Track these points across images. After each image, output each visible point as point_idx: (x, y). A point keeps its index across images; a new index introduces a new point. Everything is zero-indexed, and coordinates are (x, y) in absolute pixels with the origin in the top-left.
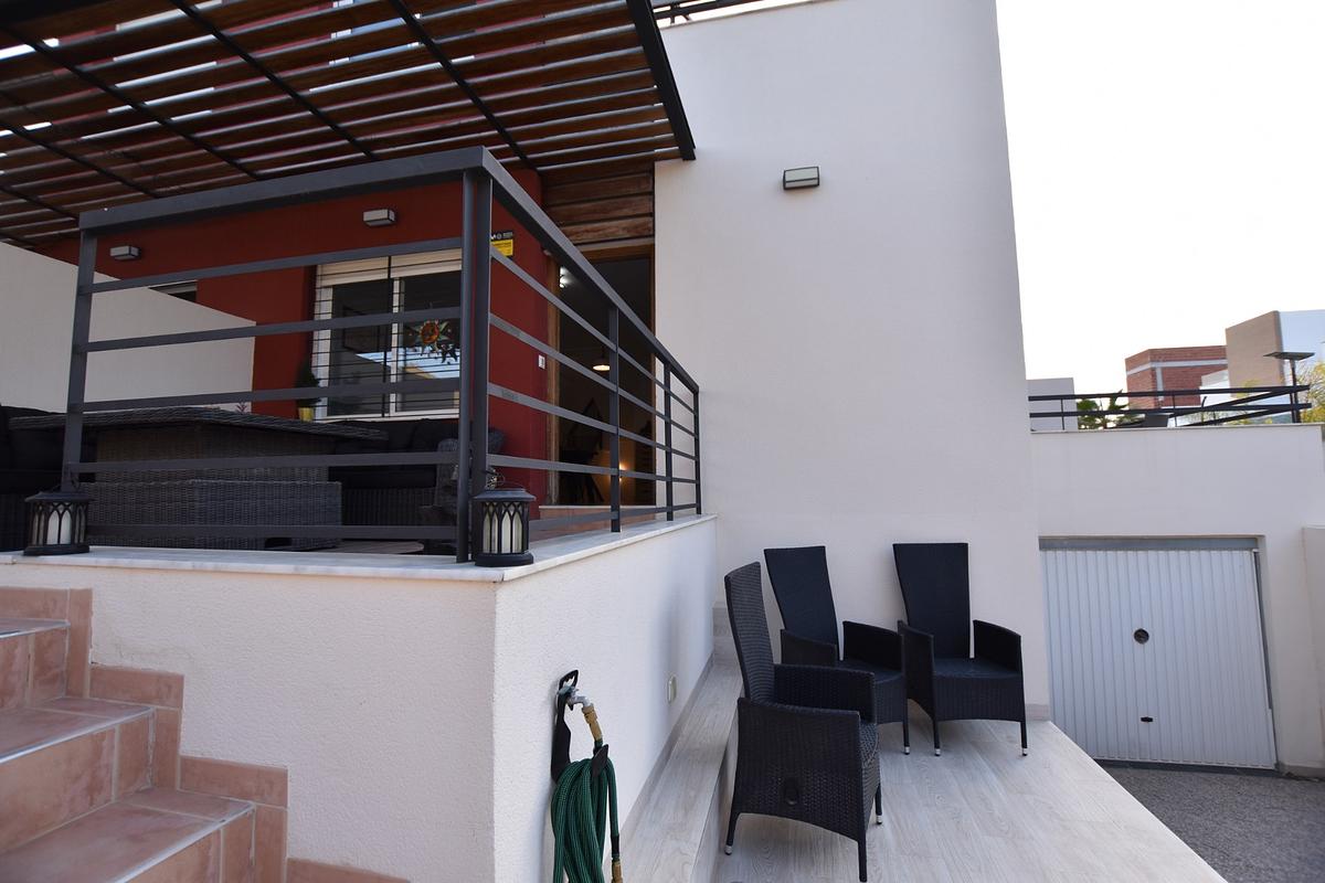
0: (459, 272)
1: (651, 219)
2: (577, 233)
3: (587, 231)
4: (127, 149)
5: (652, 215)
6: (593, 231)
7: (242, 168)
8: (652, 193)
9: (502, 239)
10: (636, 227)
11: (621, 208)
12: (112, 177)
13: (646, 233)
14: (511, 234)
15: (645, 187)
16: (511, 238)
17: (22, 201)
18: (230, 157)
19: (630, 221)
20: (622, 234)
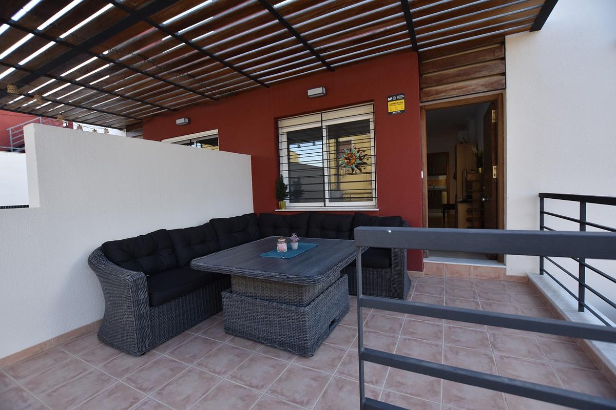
0: (368, 121)
1: (504, 77)
2: (446, 91)
3: (454, 89)
4: (189, 73)
5: (504, 74)
6: (458, 88)
7: (244, 74)
8: (504, 59)
9: (397, 100)
10: (492, 84)
11: (479, 71)
12: (180, 87)
13: (500, 87)
14: (403, 96)
15: (498, 54)
16: (403, 98)
17: (140, 103)
18: (239, 69)
19: (487, 79)
20: (480, 89)
